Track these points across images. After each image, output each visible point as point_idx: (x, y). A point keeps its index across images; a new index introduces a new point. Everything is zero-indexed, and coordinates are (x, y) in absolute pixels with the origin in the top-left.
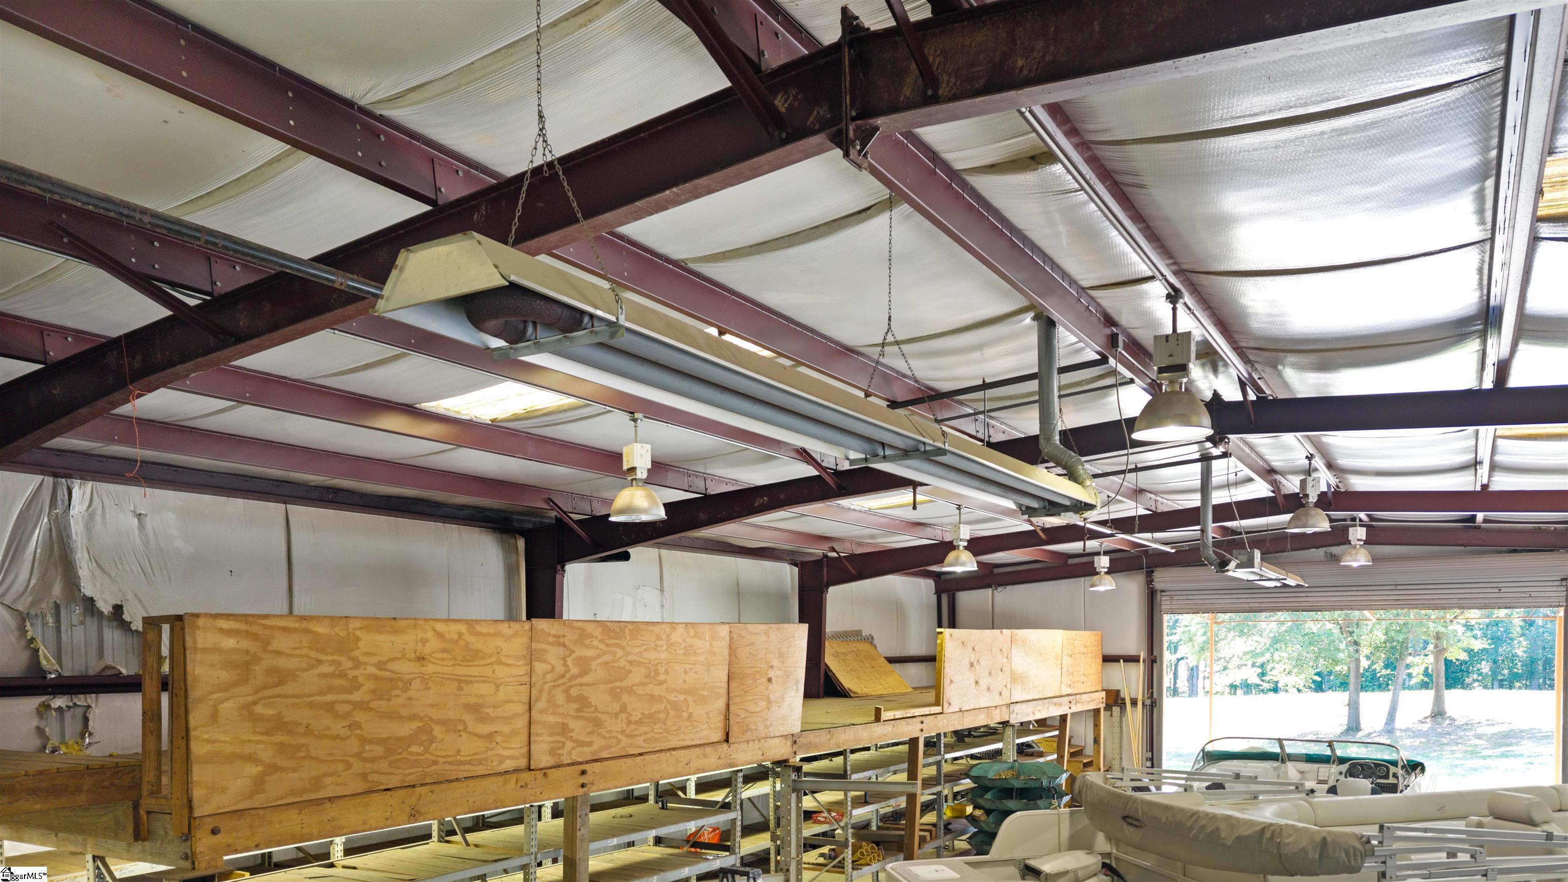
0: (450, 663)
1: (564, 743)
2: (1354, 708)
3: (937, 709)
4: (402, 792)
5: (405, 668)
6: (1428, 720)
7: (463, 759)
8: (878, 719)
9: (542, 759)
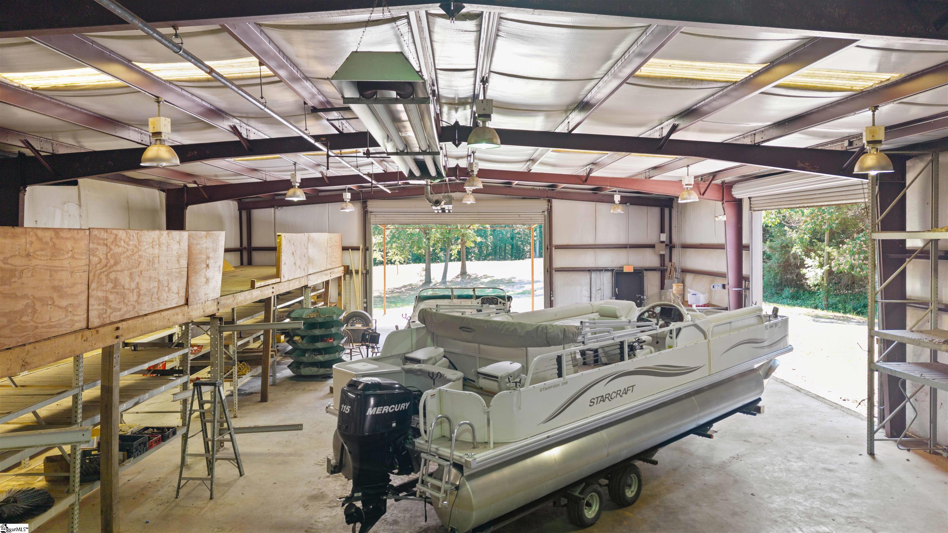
0: (45, 258)
1: (106, 310)
2: (428, 271)
3: (278, 280)
4: (17, 350)
5: (18, 262)
6: (460, 276)
7: (52, 324)
8: (253, 287)
9: (95, 321)
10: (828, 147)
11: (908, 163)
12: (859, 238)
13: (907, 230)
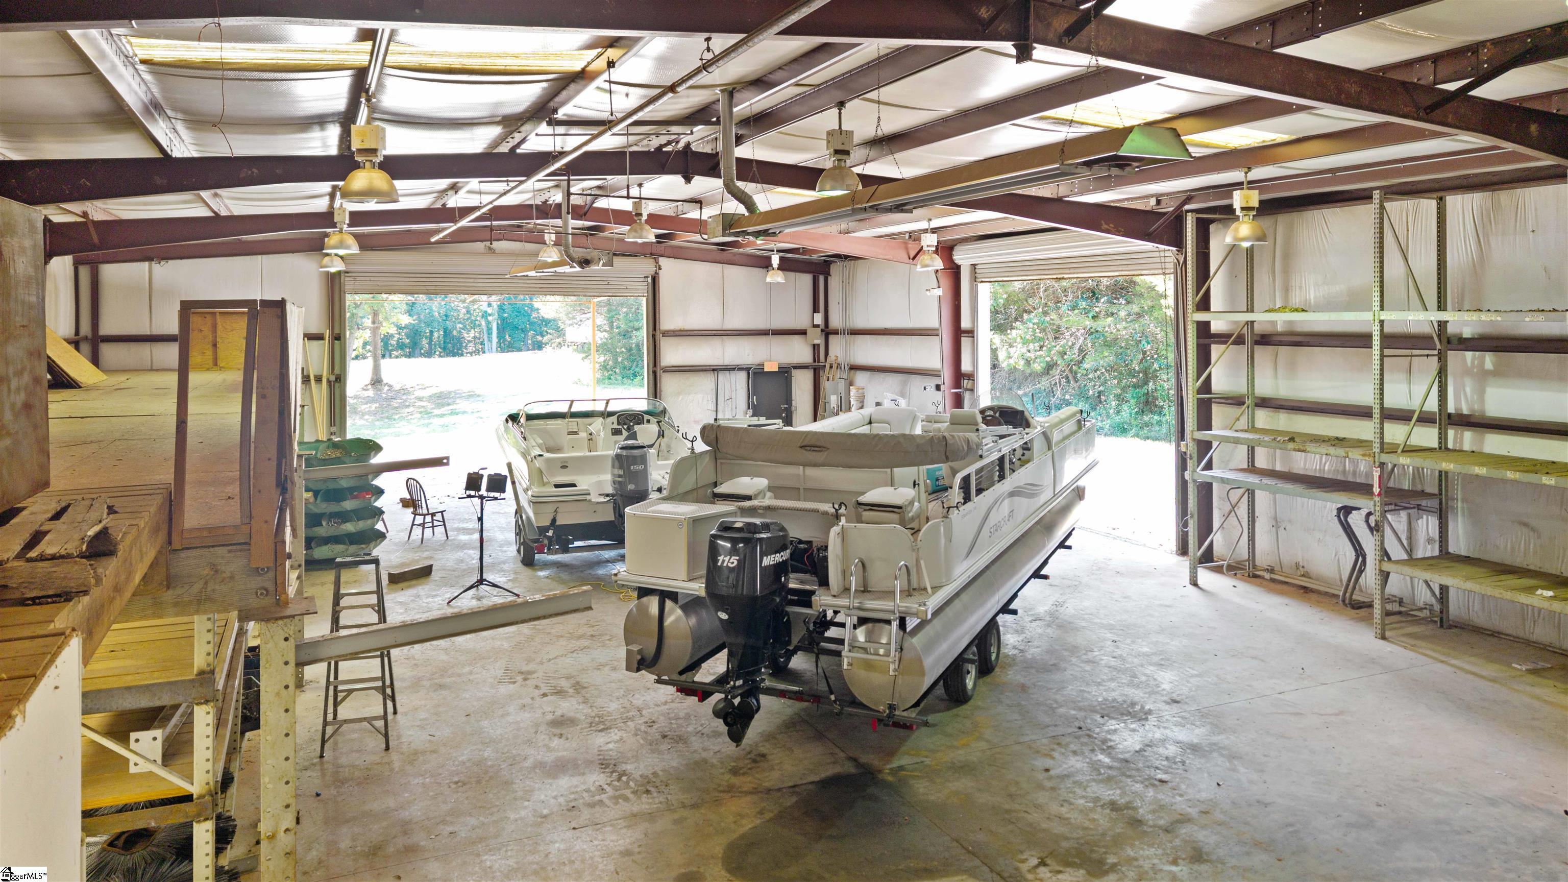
6: (370, 387)
10: (1125, 205)
11: (1212, 227)
12: (1030, 320)
13: (1212, 309)
